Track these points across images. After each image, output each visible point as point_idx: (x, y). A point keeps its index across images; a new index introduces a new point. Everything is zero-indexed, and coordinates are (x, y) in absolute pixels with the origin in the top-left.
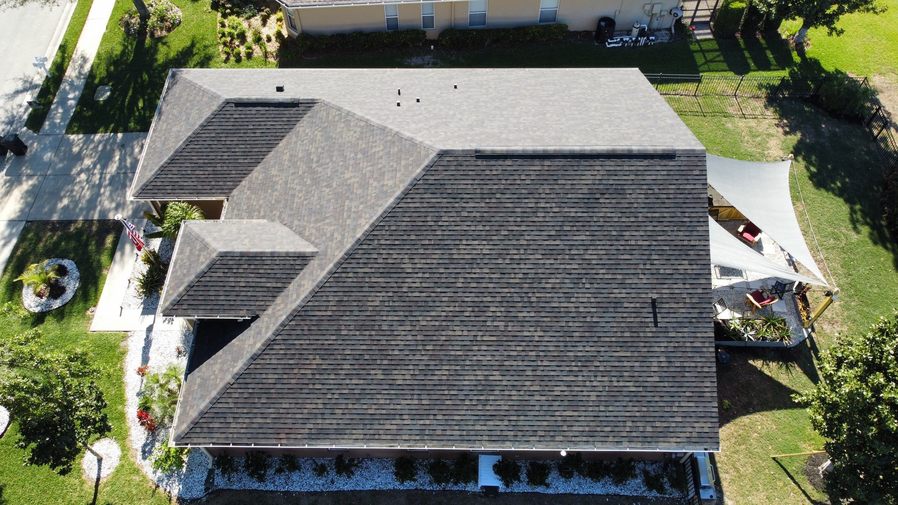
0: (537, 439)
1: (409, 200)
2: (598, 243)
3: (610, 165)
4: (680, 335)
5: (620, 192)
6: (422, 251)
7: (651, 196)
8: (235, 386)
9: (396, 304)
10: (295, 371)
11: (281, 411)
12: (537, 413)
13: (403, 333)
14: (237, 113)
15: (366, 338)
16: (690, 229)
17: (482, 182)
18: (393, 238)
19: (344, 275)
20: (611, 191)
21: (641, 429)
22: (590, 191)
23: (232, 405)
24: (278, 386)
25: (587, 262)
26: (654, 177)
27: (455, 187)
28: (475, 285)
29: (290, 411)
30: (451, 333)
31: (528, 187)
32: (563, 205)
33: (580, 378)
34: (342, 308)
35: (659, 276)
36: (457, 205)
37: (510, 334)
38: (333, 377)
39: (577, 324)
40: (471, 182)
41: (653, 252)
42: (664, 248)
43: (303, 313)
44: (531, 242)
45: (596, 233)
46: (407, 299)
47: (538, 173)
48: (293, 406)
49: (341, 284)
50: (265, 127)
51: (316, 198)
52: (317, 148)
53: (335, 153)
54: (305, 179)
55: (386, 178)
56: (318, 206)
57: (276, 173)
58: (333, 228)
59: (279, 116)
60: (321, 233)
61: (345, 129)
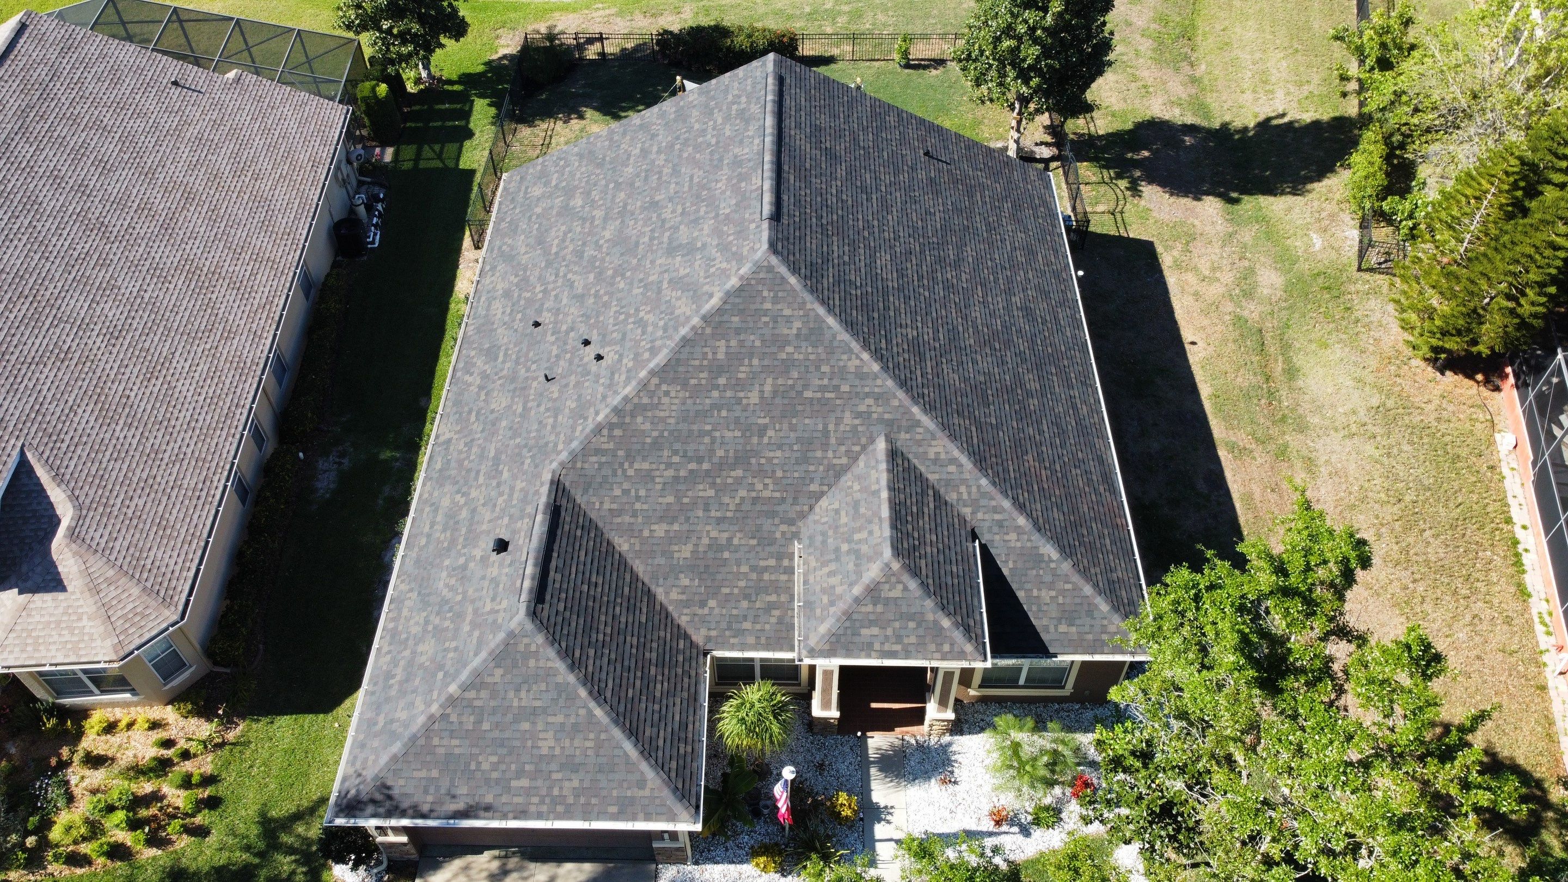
0: (1068, 292)
3: (789, 122)
5: (818, 129)
7: (823, 110)
11: (1092, 515)
13: (985, 364)
17: (809, 229)
19: (926, 399)
20: (818, 135)
22: (818, 150)
23: (1098, 570)
26: (802, 99)
30: (979, 322)
31: (814, 194)
33: (1006, 238)
36: (836, 261)
40: (808, 238)
47: (798, 180)
50: (588, 566)
51: (779, 453)
52: (669, 465)
53: (695, 427)
54: (730, 481)
55: (786, 331)
56: (795, 447)
57: (690, 547)
58: (847, 414)
59: (571, 540)
60: (850, 435)
61: (649, 414)
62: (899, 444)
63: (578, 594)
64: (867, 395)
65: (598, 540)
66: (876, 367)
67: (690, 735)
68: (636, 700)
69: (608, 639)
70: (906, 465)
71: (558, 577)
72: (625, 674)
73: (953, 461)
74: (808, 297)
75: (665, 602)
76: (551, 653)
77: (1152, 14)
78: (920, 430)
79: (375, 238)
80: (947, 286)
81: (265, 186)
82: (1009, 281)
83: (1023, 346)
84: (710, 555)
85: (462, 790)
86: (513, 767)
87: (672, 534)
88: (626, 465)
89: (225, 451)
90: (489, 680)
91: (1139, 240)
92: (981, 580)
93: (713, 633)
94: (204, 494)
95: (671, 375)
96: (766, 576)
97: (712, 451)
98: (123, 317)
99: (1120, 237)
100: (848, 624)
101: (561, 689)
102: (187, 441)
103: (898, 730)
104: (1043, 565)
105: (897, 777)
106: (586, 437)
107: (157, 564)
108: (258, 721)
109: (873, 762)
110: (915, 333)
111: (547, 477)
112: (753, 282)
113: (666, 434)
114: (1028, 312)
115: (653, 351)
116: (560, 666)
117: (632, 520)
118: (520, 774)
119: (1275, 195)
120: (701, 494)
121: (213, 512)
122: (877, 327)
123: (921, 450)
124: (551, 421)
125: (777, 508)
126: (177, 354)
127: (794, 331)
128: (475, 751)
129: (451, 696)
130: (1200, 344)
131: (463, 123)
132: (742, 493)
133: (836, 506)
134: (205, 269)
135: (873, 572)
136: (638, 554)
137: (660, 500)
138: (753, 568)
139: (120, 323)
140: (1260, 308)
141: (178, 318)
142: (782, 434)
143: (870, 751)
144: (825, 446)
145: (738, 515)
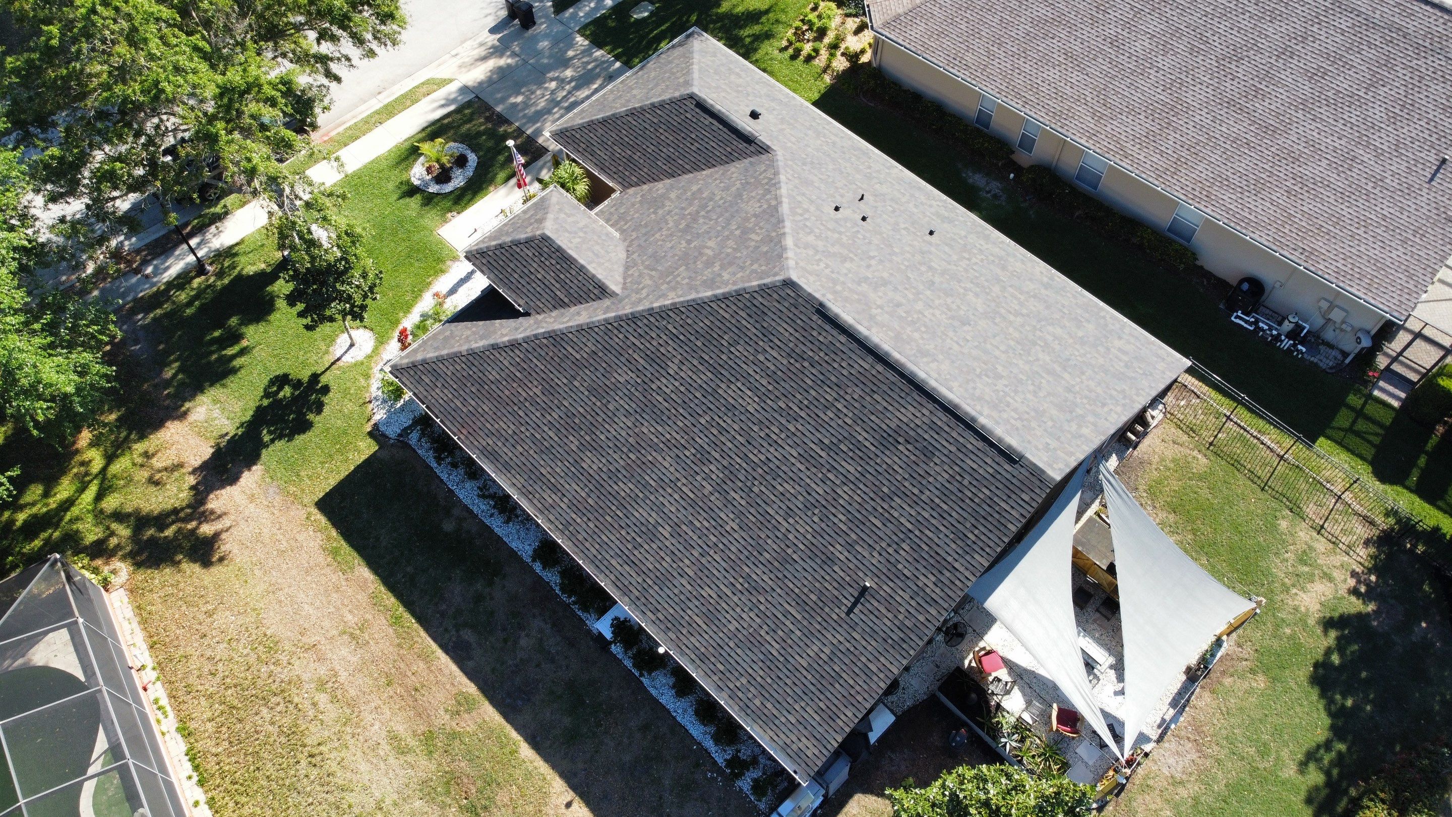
0: (654, 618)
1: (723, 306)
2: (861, 486)
3: (941, 419)
4: (864, 643)
5: (928, 453)
6: (695, 362)
7: (955, 483)
8: (464, 359)
9: (637, 394)
10: (515, 385)
11: (480, 410)
12: (672, 596)
13: (622, 425)
14: (693, 113)
15: (590, 403)
16: (967, 549)
17: (802, 339)
18: (682, 330)
19: (616, 332)
20: (918, 445)
21: (750, 696)
22: (897, 429)
23: (449, 373)
24: (493, 387)
25: (835, 496)
26: (975, 466)
27: (774, 324)
28: (715, 432)
29: (486, 416)
30: (660, 459)
31: (841, 378)
32: (859, 422)
33: (735, 599)
34: (591, 361)
35: (894, 570)
36: (761, 343)
37: (709, 504)
38: (538, 414)
39: (775, 547)
40: (792, 331)
41: (908, 541)
42: (924, 546)
43: (558, 339)
44: (799, 434)
45: (868, 475)
46: (649, 397)
47: (861, 370)
48: (491, 413)
49: (606, 338)
50: (705, 144)
51: (670, 246)
52: (722, 198)
53: (727, 214)
54: (683, 221)
55: (729, 270)
56: (663, 254)
57: (673, 197)
59: (726, 142)
61: (759, 196)
63: (691, 129)
69: (658, 134)
72: (634, 134)
84: (660, 204)
87: (688, 192)
88: (743, 181)
94: (956, 62)
95: (769, 211)
98: (1131, 51)
102: (1004, 64)
106: (778, 168)
107: (914, 25)
111: (775, 146)
112: (778, 264)
113: (739, 201)
117: (714, 178)
125: (646, 237)
126: (1086, 77)
127: (724, 274)
129: (693, 65)
131: (1411, 485)
132: (671, 225)
134: (1174, 119)
137: (709, 191)
139: (1126, 48)
141: (1123, 87)
142: (677, 250)
145: (663, 220)
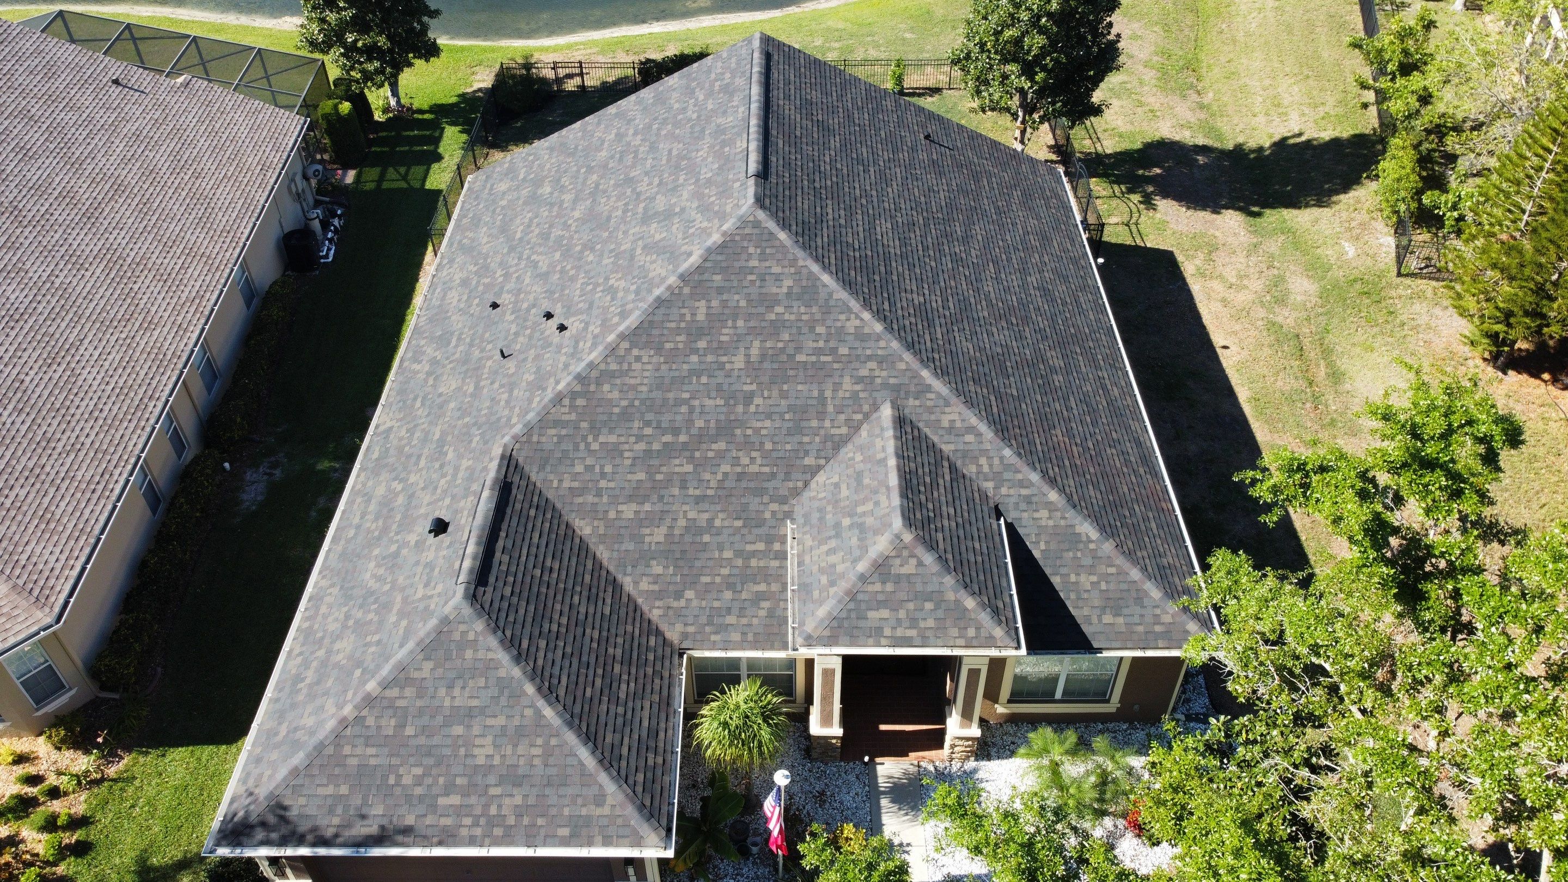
3: (777, 93)
5: (809, 103)
8: (1118, 540)
10: (1078, 463)
11: (1133, 496)
13: (1002, 336)
15: (1016, 373)
17: (799, 190)
18: (879, 295)
19: (938, 363)
20: (809, 108)
22: (810, 121)
23: (1144, 553)
24: (1103, 489)
25: (892, 160)
26: (792, 75)
29: (1130, 486)
33: (1018, 222)
40: (800, 199)
47: (787, 145)
48: (1123, 481)
50: (542, 549)
51: (768, 423)
52: (640, 438)
53: (671, 395)
54: (711, 454)
55: (774, 290)
56: (787, 417)
57: (663, 530)
58: (847, 379)
59: (523, 520)
60: (850, 402)
61: (618, 381)
62: (907, 411)
63: (528, 579)
64: (869, 358)
65: (556, 522)
66: (879, 327)
67: (661, 745)
68: (596, 701)
69: (563, 630)
70: (916, 433)
71: (506, 558)
72: (583, 671)
73: (971, 429)
74: (800, 253)
75: (633, 593)
76: (492, 641)
77: (1153, 48)
78: (932, 396)
79: (328, 252)
80: (956, 259)
81: (206, 185)
82: (1023, 262)
83: (1043, 323)
84: (688, 538)
85: (378, 810)
86: (441, 780)
87: (642, 516)
88: (590, 439)
89: (132, 443)
90: (416, 675)
91: (1158, 250)
92: (1009, 560)
93: (691, 629)
94: (101, 487)
95: (644, 338)
96: (754, 562)
97: (690, 422)
98: (27, 301)
99: (1137, 247)
100: (852, 606)
101: (503, 684)
102: (87, 431)
103: (913, 755)
104: (1081, 546)
105: (913, 808)
106: (544, 407)
107: (34, 559)
108: (147, 753)
109: (884, 793)
110: (922, 299)
111: (497, 451)
112: (737, 238)
113: (637, 403)
114: (1045, 292)
115: (623, 315)
116: (503, 657)
117: (596, 500)
118: (449, 789)
119: (1300, 208)
120: (677, 469)
121: (109, 507)
122: (878, 289)
123: (933, 417)
124: (505, 396)
125: (766, 485)
126: (86, 341)
127: (785, 290)
128: (395, 761)
129: (369, 694)
130: (1233, 348)
131: (432, 148)
132: (726, 468)
133: (836, 479)
134: (129, 260)
135: (881, 545)
136: (602, 539)
137: (629, 477)
138: (739, 553)
139: (23, 307)
140: (1295, 314)
141: (92, 305)
142: (771, 402)
143: (880, 780)
144: (821, 416)
145: (720, 492)
